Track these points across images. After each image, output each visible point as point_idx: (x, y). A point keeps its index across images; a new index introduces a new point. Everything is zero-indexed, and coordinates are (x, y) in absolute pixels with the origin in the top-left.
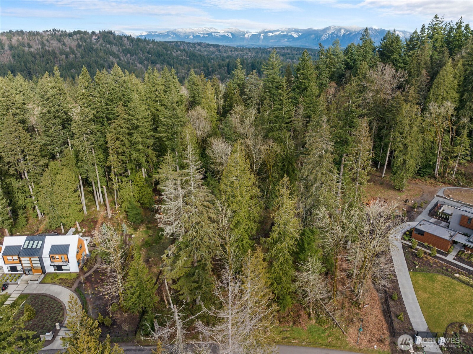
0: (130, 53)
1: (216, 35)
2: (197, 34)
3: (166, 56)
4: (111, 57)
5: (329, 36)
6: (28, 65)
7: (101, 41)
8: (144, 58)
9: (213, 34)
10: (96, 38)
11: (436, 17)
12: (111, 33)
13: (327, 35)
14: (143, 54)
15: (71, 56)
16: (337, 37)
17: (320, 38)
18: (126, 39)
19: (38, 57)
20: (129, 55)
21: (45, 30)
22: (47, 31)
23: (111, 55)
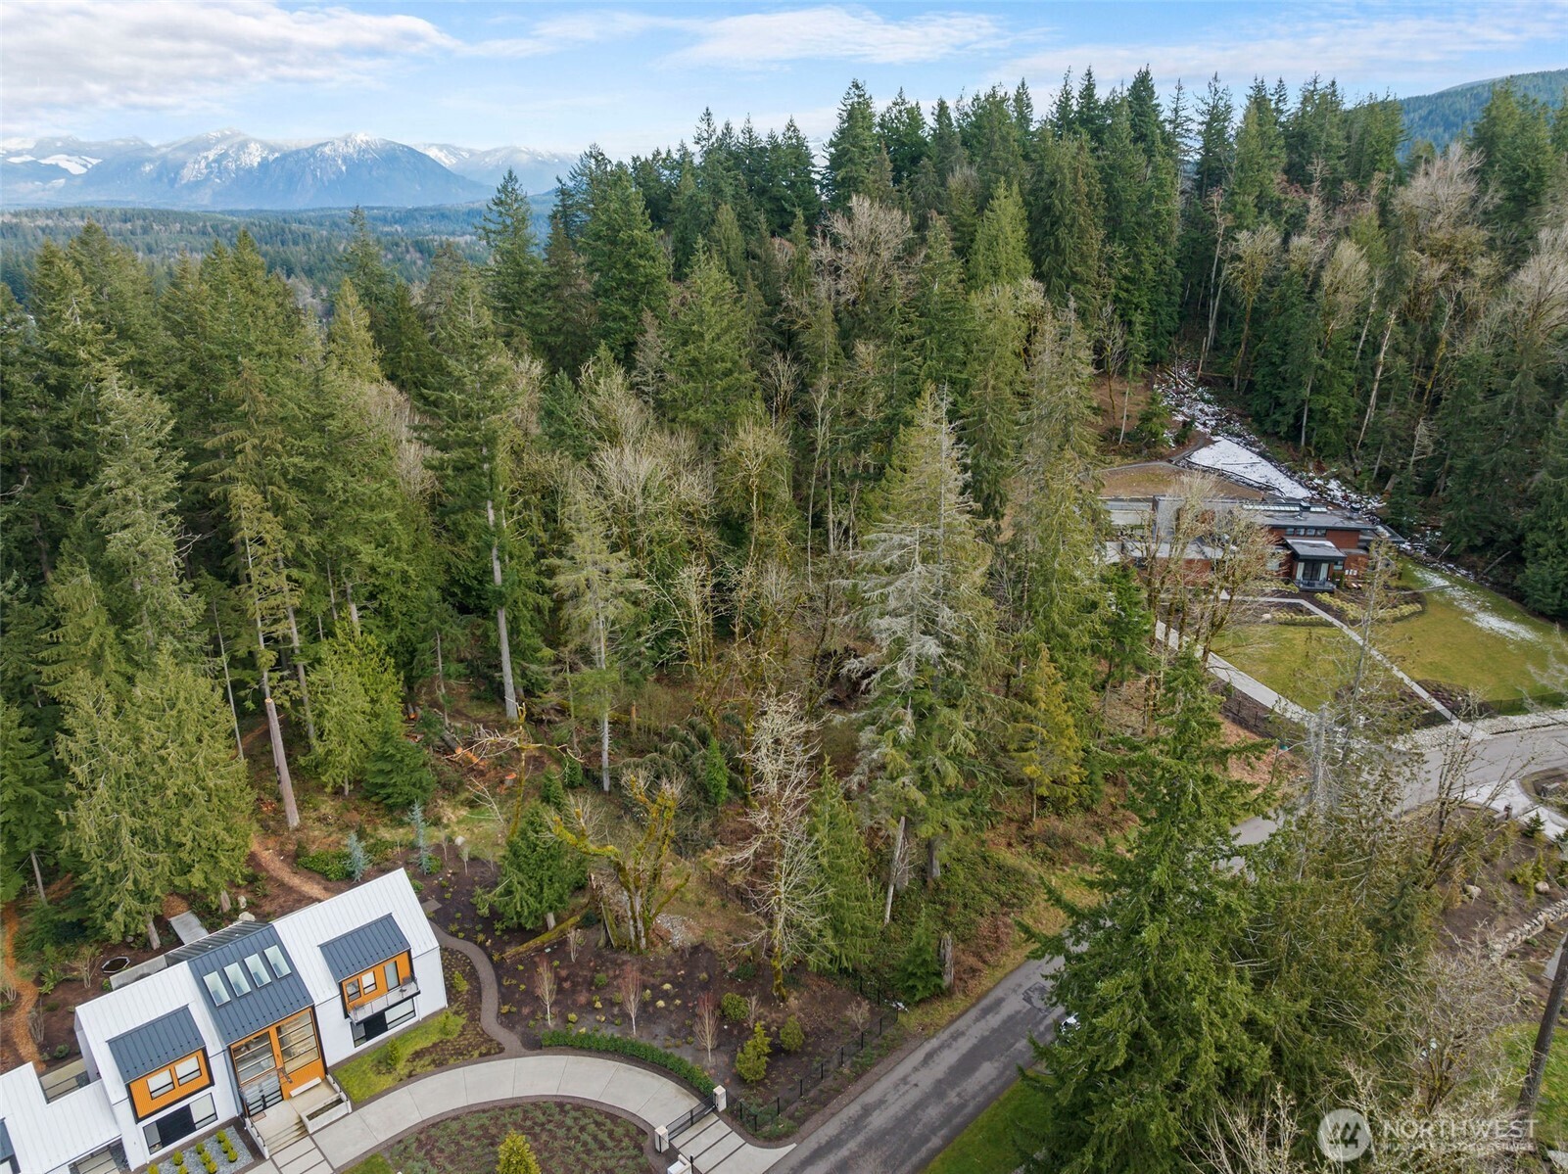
11: (1333, 83)
17: (177, 173)
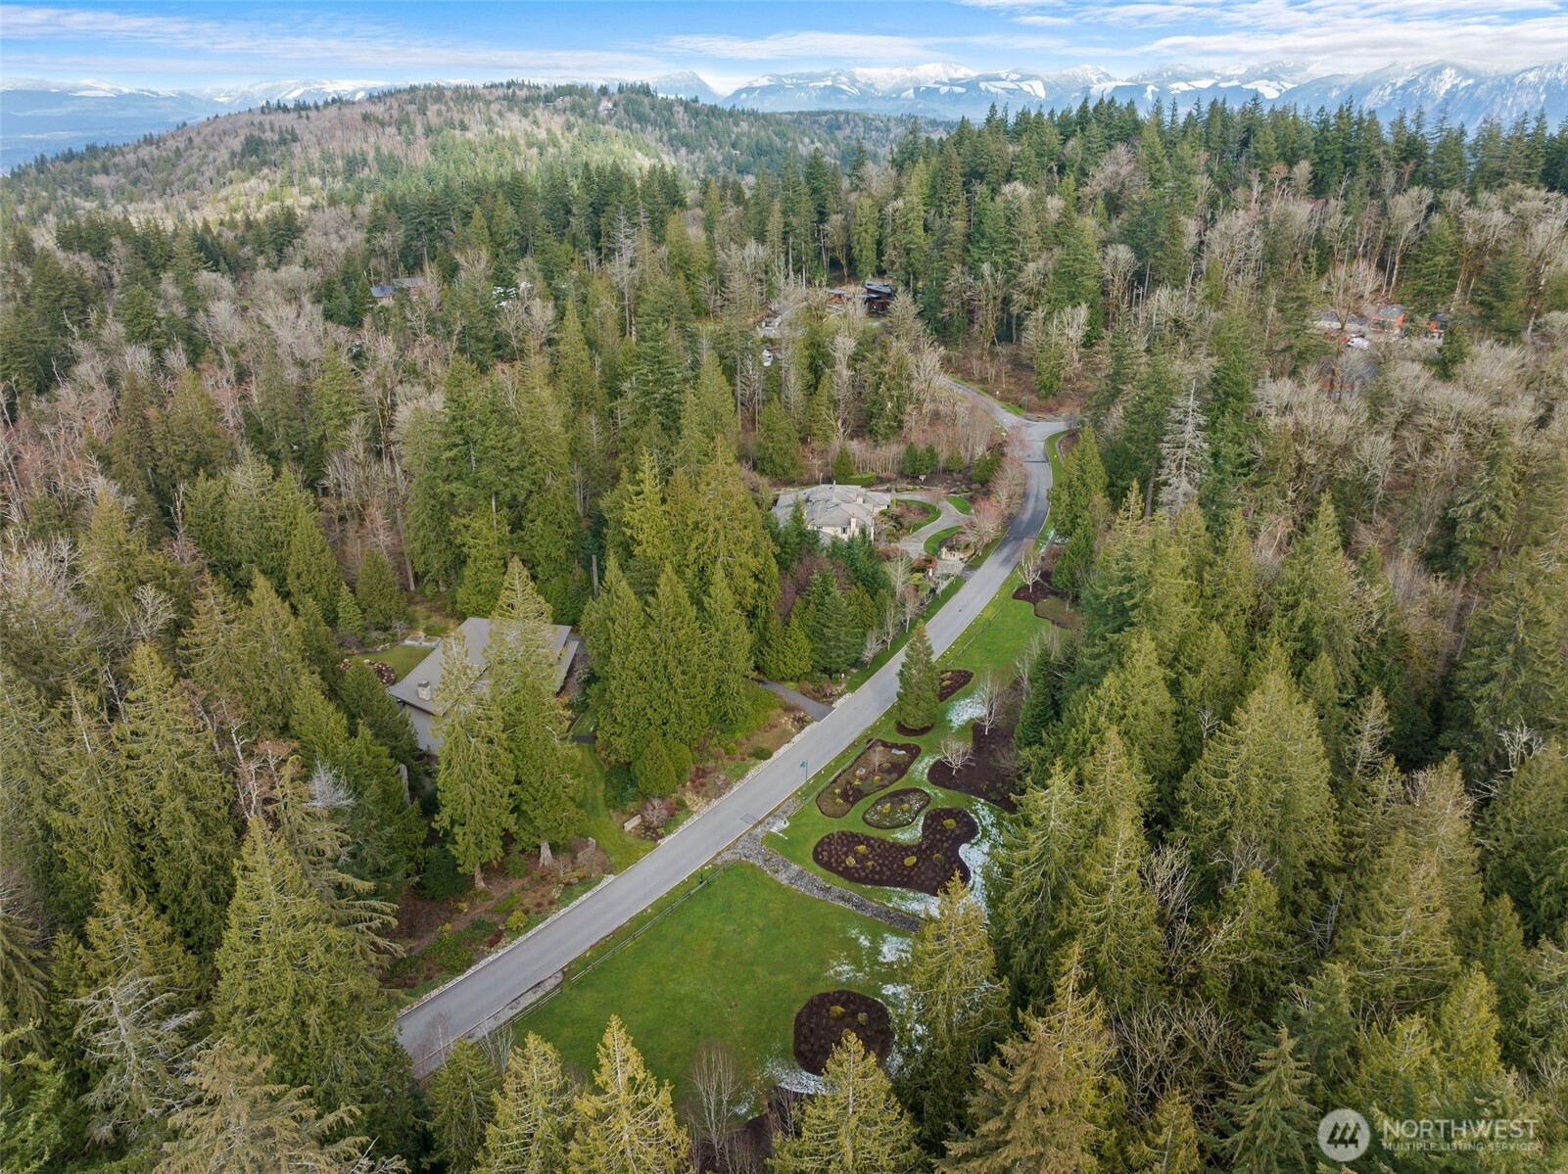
0: (687, 146)
1: (992, 90)
2: (931, 85)
3: (776, 156)
4: (639, 154)
5: (1393, 93)
6: (463, 168)
7: (621, 112)
8: (720, 158)
9: (982, 85)
10: (610, 105)
12: (645, 91)
13: (1388, 91)
14: (720, 147)
15: (551, 150)
16: (1422, 96)
18: (681, 109)
19: (481, 150)
20: (683, 151)
21: (488, 84)
22: (493, 86)
23: (639, 149)
